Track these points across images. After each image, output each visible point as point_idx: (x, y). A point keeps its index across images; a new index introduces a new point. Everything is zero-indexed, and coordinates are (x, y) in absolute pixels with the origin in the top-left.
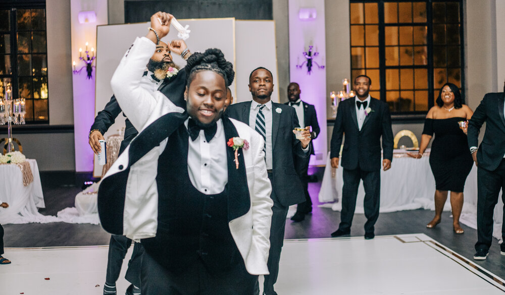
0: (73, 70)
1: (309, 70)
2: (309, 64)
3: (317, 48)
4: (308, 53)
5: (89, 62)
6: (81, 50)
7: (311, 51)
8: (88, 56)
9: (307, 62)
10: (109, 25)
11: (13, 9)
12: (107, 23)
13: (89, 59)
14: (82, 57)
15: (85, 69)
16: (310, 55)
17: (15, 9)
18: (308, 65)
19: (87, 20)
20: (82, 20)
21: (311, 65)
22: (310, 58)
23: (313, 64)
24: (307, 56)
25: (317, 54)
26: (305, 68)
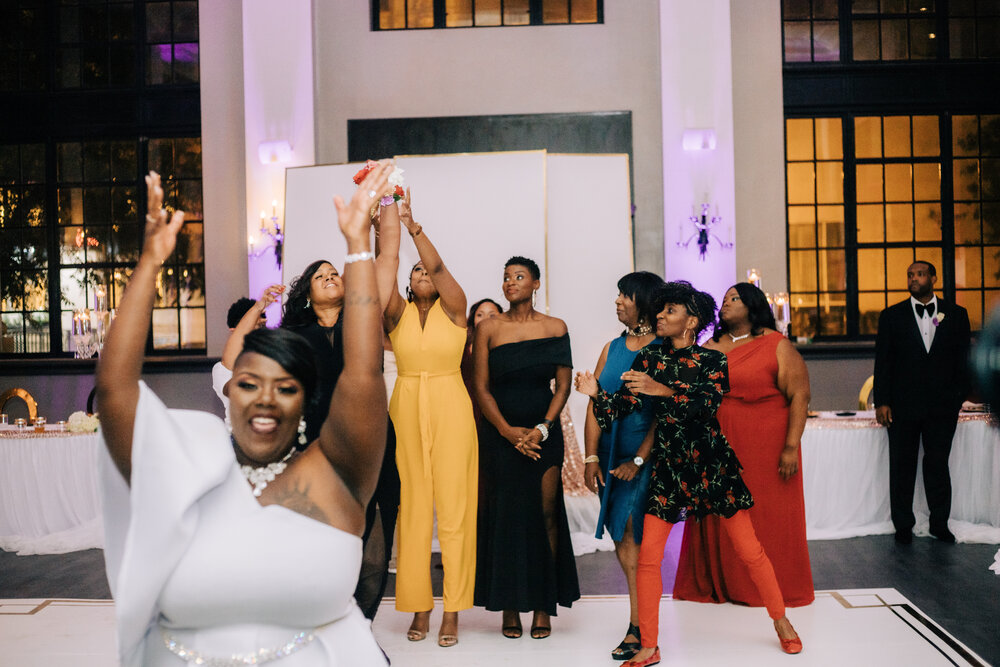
0: (250, 252)
1: (703, 250)
2: (703, 240)
3: (717, 208)
4: (700, 219)
5: (279, 237)
6: (263, 215)
7: (706, 213)
8: (277, 225)
9: (698, 236)
10: (317, 165)
11: (141, 139)
12: (313, 163)
13: (278, 232)
14: (266, 227)
15: (272, 250)
16: (704, 221)
17: (145, 139)
18: (700, 242)
19: (274, 157)
20: (264, 158)
21: (707, 242)
22: (703, 227)
23: (710, 238)
24: (698, 224)
25: (717, 220)
26: (695, 247)
